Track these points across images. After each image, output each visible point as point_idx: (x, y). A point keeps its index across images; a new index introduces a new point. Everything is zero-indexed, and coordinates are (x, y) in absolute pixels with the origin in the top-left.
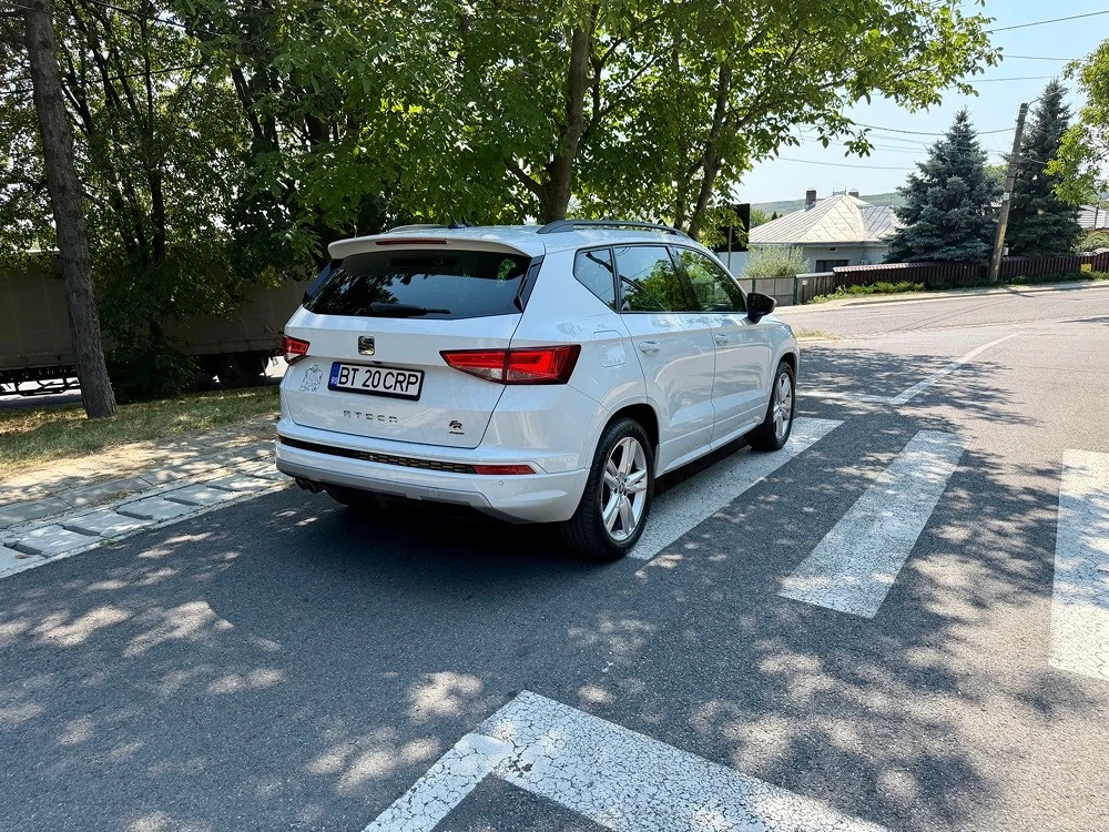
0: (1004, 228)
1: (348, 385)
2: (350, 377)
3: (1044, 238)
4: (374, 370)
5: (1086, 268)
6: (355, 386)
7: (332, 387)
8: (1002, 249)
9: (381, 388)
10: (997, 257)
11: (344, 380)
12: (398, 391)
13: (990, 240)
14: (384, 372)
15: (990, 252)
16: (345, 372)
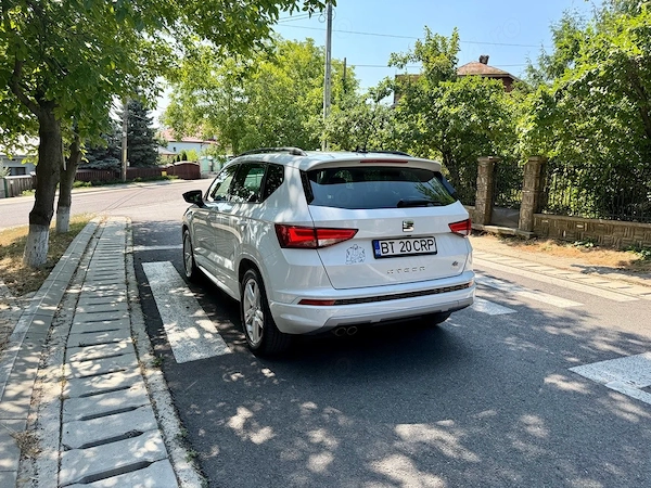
0: (125, 151)
1: (390, 253)
2: (390, 247)
3: (144, 157)
4: (405, 241)
5: (164, 173)
6: (395, 253)
7: (377, 257)
8: (126, 164)
9: (413, 251)
10: (124, 167)
11: (385, 250)
12: (425, 251)
13: (120, 157)
14: (412, 241)
15: (120, 164)
16: (384, 246)
